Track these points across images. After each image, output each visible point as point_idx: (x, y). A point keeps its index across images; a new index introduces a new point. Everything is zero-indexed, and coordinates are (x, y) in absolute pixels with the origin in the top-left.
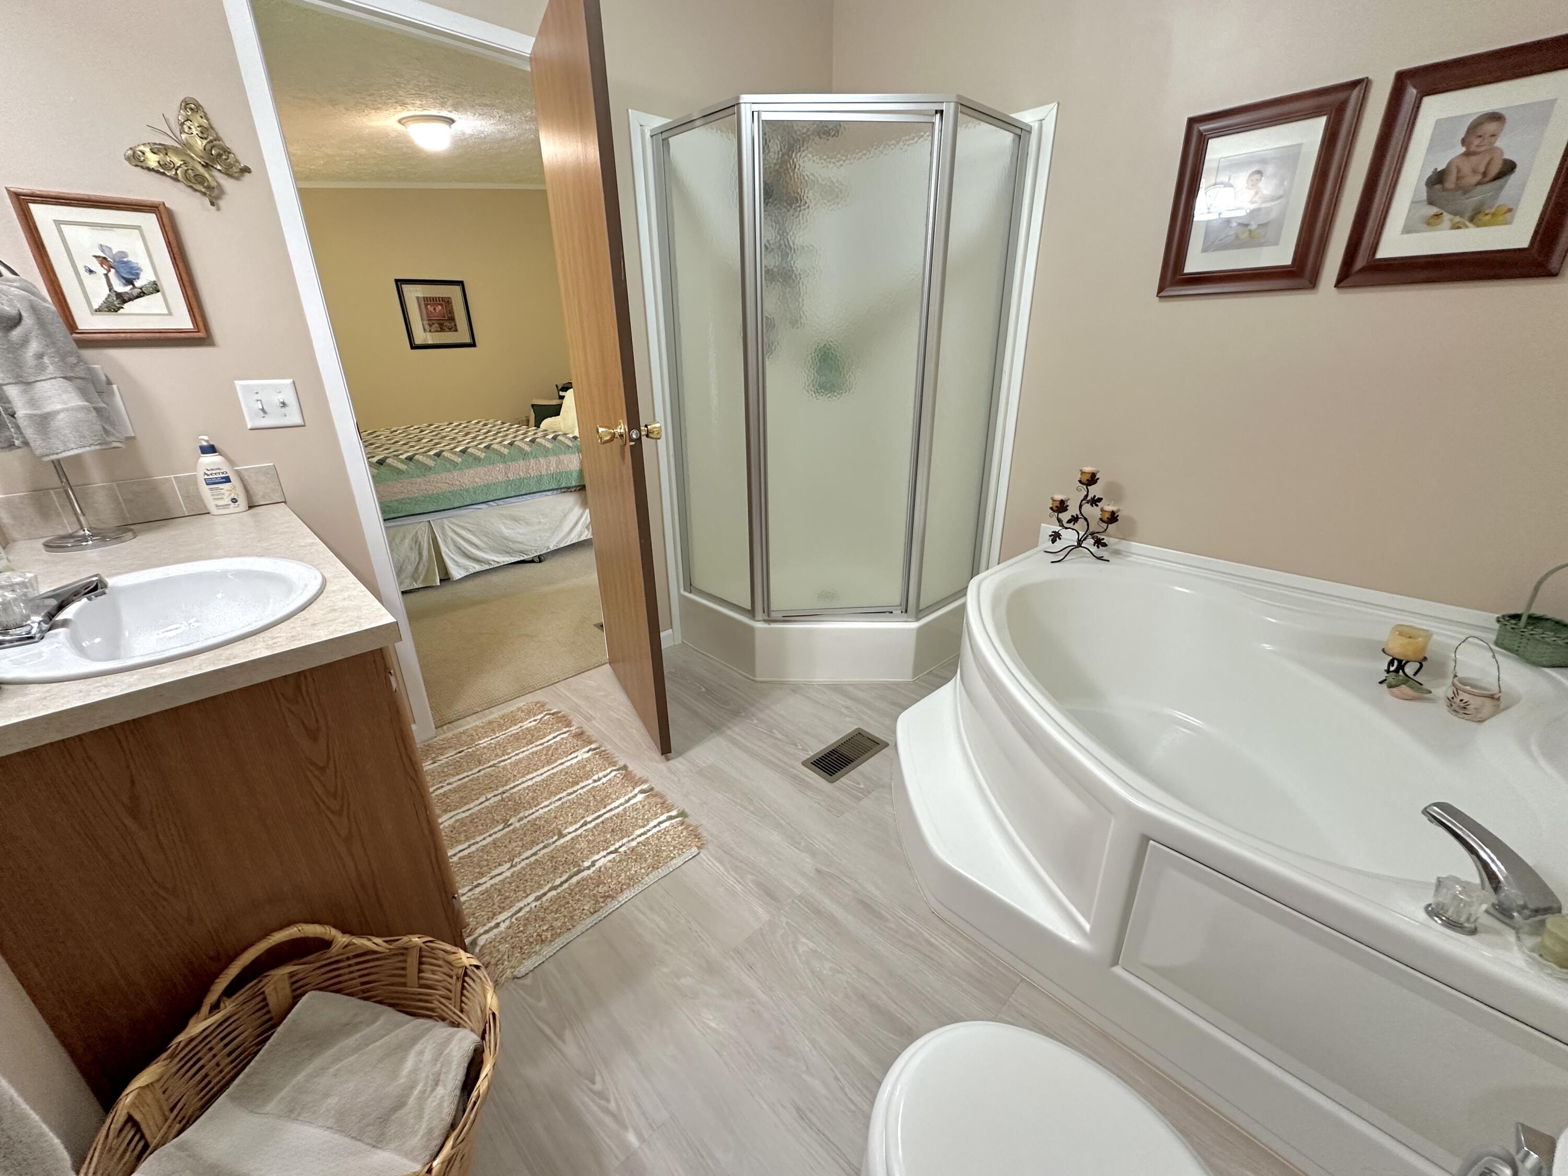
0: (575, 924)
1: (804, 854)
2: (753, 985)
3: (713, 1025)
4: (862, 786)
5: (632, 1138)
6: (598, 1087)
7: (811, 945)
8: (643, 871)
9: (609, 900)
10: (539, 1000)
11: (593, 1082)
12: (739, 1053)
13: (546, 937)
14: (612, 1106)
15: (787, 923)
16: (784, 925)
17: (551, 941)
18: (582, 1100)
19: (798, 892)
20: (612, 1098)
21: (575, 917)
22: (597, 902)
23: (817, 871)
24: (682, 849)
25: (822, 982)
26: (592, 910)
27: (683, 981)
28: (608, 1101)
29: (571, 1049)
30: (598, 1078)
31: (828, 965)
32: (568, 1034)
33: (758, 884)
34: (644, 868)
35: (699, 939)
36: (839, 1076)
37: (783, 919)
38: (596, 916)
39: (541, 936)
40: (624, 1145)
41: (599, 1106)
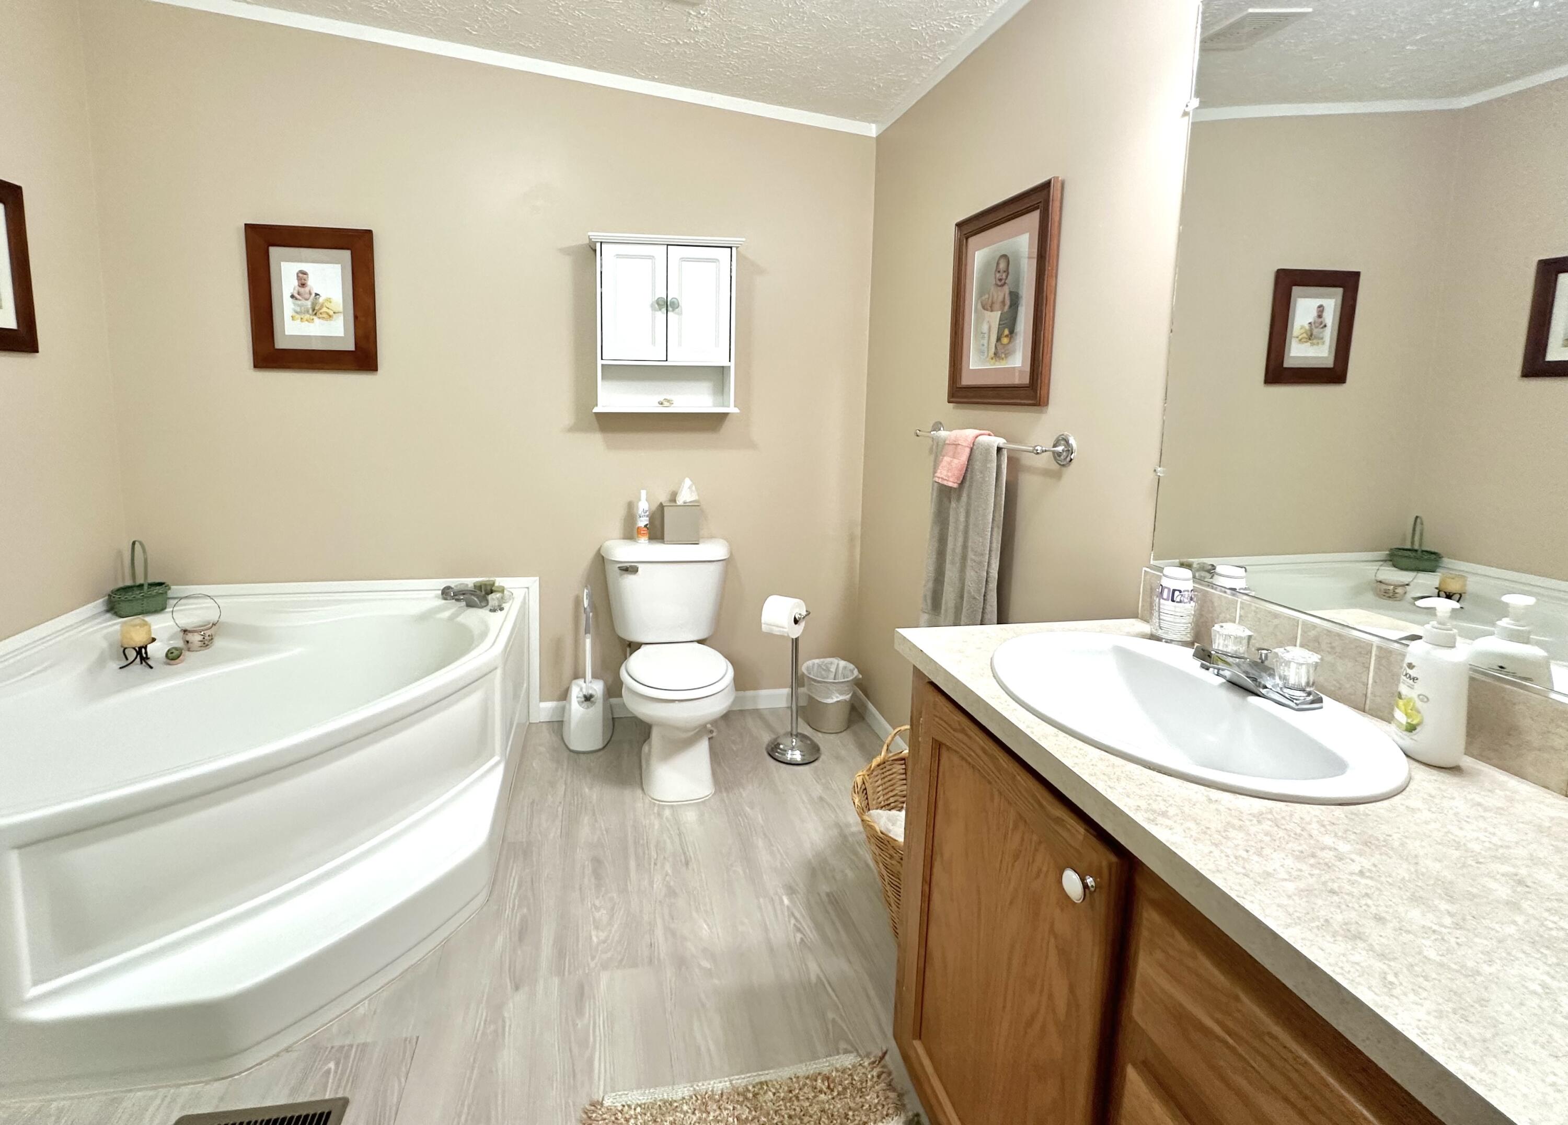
0: (789, 1081)
1: (506, 1015)
2: (659, 932)
3: (705, 926)
4: (332, 1065)
5: (786, 901)
6: (799, 936)
7: (594, 933)
8: (685, 1108)
9: (741, 1090)
10: (834, 1021)
11: (802, 940)
12: (699, 904)
13: (823, 1081)
14: (793, 921)
15: (593, 958)
16: (596, 961)
17: (819, 1074)
18: (812, 935)
19: (556, 980)
20: (792, 926)
21: (786, 1088)
22: (755, 1095)
23: (517, 988)
24: (621, 1111)
25: (613, 908)
26: (765, 1087)
27: (708, 966)
28: (795, 925)
29: (814, 969)
30: (798, 940)
31: (597, 915)
32: (813, 979)
33: (580, 1011)
34: (681, 1111)
35: (674, 992)
36: (652, 864)
37: (592, 964)
38: (763, 1079)
39: (829, 1087)
40: (791, 900)
41: (801, 924)
